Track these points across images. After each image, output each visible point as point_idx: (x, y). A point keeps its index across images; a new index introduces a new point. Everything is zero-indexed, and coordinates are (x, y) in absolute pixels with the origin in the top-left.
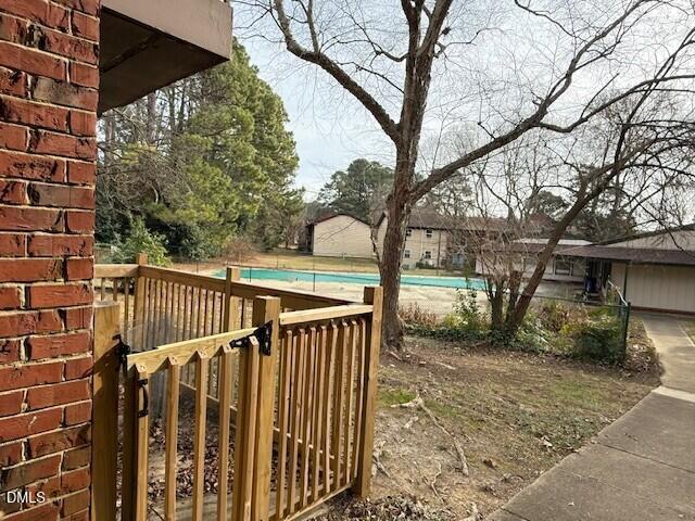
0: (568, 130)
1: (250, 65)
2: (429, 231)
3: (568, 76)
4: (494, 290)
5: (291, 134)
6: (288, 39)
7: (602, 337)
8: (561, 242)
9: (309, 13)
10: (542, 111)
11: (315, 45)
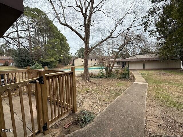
0: (116, 38)
1: (58, 30)
2: (95, 59)
3: (115, 28)
4: (106, 68)
5: (68, 43)
6: (60, 21)
7: (125, 74)
8: (116, 59)
9: (64, 16)
10: (111, 35)
11: (66, 22)
